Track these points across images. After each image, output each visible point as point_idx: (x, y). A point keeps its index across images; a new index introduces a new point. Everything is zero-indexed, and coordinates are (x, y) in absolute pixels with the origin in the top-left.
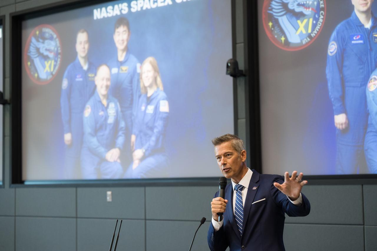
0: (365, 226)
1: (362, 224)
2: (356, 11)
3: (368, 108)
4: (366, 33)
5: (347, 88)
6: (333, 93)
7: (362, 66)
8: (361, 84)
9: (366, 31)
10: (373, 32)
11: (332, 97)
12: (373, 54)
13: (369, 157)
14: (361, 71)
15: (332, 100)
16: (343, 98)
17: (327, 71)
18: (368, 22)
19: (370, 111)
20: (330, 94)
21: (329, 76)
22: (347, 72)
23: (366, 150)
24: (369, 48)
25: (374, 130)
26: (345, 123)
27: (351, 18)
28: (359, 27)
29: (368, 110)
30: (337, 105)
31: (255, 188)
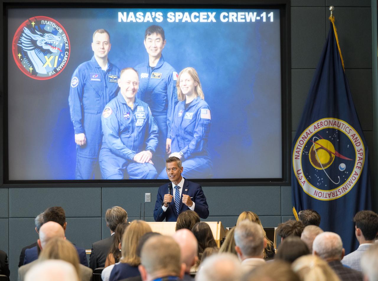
0: (102, 218)
1: (101, 216)
2: (95, 56)
3: (102, 131)
4: (102, 73)
5: (86, 114)
6: (75, 117)
7: (98, 99)
8: (97, 112)
9: (103, 72)
10: (108, 74)
11: (73, 120)
12: (108, 90)
13: (103, 167)
14: (98, 102)
15: (73, 122)
16: (82, 122)
17: (69, 99)
18: (105, 65)
19: (104, 133)
20: (71, 117)
21: (71, 103)
22: (86, 102)
23: (101, 162)
24: (105, 85)
25: (107, 147)
26: (84, 140)
27: (91, 61)
28: (97, 69)
29: (103, 132)
30: (77, 127)
31: (186, 190)
